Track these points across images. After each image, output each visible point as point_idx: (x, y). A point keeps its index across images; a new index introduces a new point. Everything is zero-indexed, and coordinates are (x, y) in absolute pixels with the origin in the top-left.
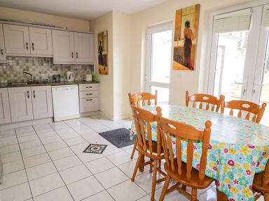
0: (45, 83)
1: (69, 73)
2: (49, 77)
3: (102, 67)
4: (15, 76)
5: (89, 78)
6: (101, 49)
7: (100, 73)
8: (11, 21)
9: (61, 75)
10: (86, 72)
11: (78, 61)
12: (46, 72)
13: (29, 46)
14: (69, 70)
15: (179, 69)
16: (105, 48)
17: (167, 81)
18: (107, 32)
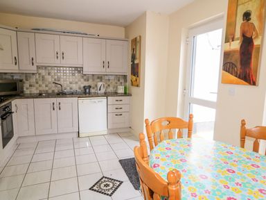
0: (72, 94)
1: (100, 84)
2: (80, 88)
3: (134, 78)
4: (46, 86)
5: (121, 90)
6: (134, 57)
7: (132, 85)
8: (43, 30)
9: (92, 86)
10: (118, 83)
11: (108, 71)
12: (76, 83)
13: (58, 56)
14: (101, 81)
15: (231, 83)
16: (137, 56)
17: (214, 98)
18: (140, 37)
